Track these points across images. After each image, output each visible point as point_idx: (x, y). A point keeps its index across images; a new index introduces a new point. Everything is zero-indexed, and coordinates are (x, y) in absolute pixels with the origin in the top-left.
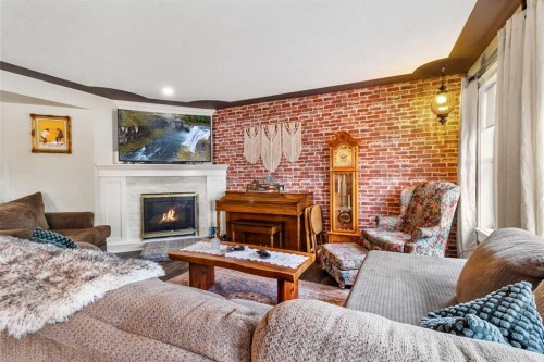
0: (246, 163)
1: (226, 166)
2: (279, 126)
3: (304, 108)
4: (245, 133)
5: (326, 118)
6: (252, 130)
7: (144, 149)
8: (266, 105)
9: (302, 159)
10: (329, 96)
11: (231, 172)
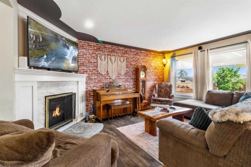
0: (99, 74)
1: (86, 75)
2: (116, 57)
3: (126, 53)
4: (98, 58)
5: (134, 59)
6: (103, 57)
7: (45, 56)
8: (110, 46)
9: (126, 74)
10: (134, 50)
11: (89, 78)
